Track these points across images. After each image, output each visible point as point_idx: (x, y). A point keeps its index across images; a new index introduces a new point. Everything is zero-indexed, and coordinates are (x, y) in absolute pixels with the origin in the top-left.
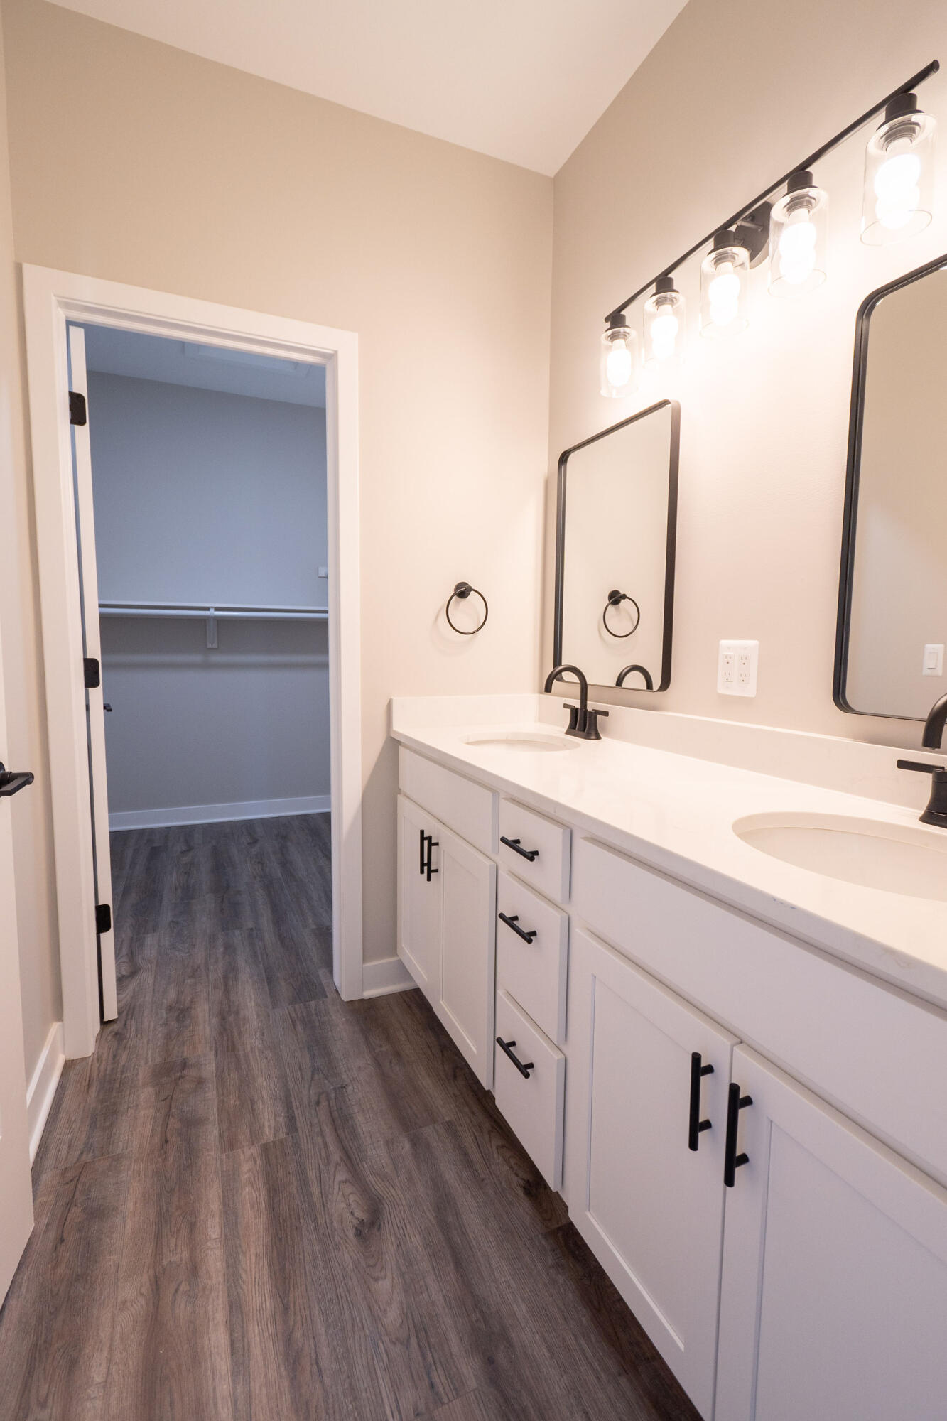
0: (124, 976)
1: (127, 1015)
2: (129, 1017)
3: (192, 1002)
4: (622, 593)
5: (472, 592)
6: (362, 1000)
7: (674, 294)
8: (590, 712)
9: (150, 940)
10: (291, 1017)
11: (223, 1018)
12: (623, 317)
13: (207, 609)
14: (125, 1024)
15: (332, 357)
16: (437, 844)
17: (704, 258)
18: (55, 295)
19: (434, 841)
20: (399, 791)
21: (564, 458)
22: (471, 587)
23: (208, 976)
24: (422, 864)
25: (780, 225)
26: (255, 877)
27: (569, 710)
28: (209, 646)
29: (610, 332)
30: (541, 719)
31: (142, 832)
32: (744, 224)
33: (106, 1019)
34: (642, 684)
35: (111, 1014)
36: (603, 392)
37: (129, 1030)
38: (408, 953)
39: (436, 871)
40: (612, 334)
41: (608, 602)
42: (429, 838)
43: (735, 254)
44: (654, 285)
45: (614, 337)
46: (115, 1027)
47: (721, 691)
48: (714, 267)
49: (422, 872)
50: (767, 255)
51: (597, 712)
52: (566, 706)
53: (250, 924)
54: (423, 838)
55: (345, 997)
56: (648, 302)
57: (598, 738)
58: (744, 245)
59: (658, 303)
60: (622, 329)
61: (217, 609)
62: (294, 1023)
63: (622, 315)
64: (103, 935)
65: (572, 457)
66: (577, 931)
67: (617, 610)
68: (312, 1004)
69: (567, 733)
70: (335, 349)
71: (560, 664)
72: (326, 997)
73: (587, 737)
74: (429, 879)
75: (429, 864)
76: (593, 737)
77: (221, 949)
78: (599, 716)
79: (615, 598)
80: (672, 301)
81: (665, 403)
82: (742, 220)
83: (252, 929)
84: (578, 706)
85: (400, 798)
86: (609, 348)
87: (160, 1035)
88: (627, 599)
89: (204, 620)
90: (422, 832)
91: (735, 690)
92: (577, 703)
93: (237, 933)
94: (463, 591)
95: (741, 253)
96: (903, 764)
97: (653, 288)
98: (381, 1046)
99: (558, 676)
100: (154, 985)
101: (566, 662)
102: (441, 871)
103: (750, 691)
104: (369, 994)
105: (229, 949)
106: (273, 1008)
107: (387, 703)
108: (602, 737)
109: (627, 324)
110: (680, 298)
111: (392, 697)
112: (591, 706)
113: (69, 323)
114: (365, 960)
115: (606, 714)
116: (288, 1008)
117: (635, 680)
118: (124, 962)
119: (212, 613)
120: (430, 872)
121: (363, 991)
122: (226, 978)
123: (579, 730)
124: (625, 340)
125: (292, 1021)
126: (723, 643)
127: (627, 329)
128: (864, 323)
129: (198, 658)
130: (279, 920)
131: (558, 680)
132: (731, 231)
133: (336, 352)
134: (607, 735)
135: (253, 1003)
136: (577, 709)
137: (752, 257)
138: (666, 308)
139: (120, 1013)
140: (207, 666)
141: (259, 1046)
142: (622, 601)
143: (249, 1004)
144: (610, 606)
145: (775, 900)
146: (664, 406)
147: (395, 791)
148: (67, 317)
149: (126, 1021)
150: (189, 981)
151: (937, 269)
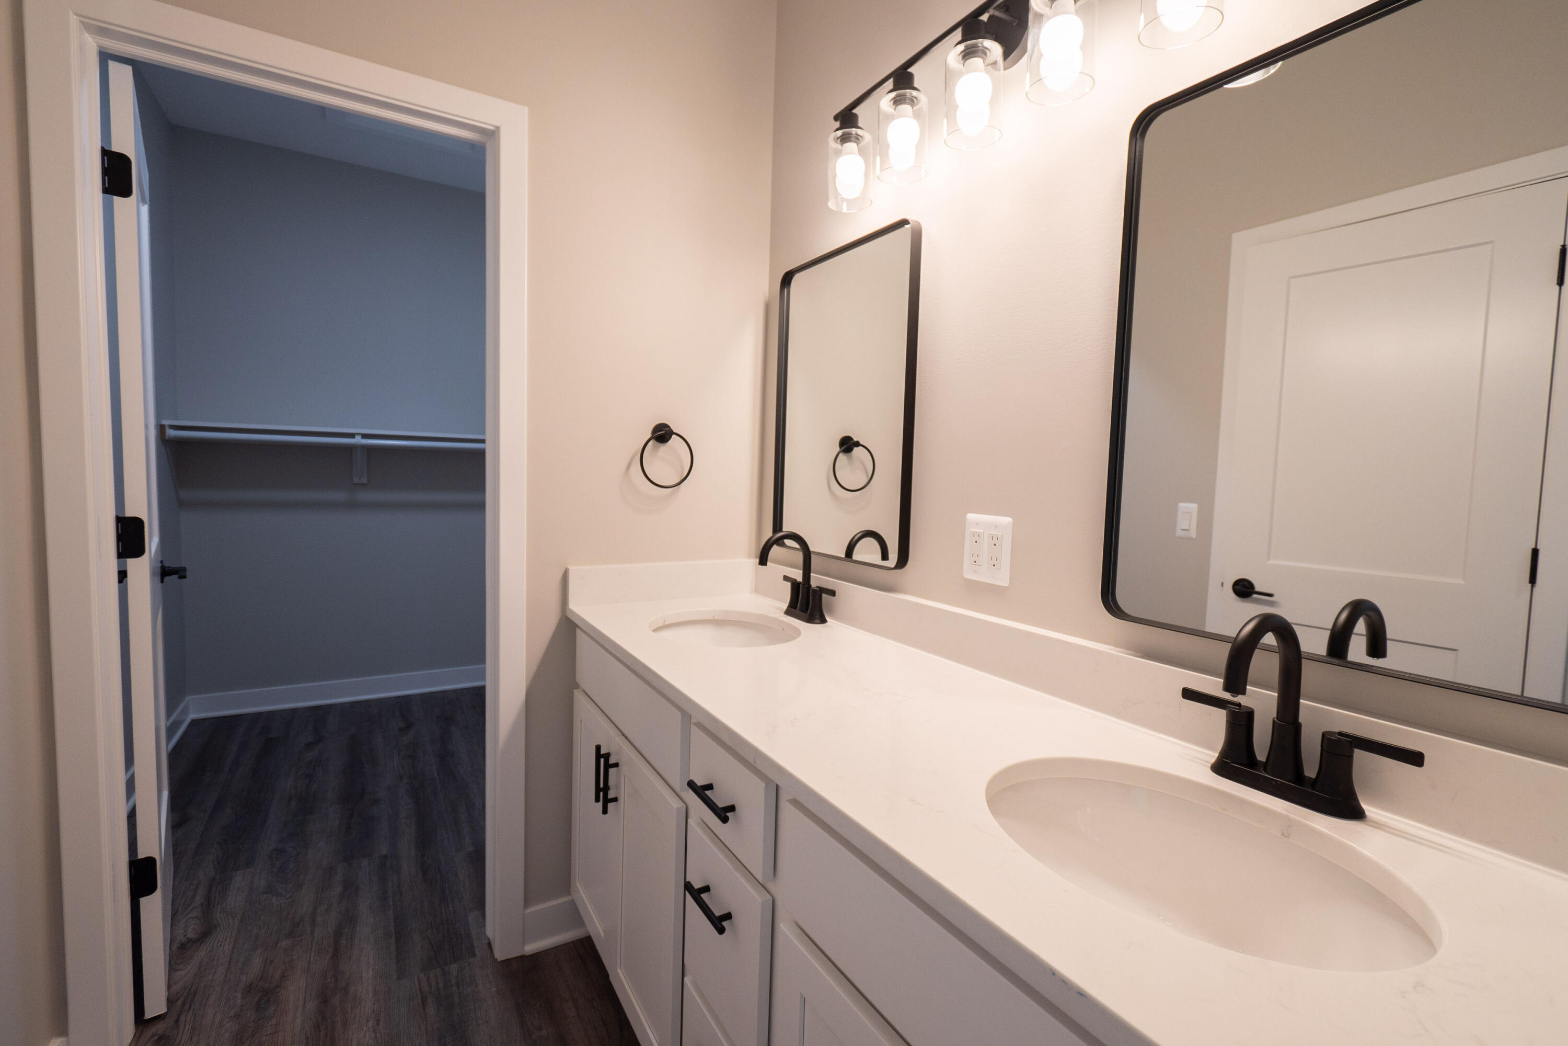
0: (189, 940)
1: (184, 1004)
2: (187, 1007)
3: (283, 976)
4: (855, 439)
5: (674, 436)
6: (522, 958)
7: (914, 93)
8: (814, 590)
9: (240, 880)
10: (421, 992)
11: (324, 1000)
12: (856, 116)
13: (352, 436)
14: (177, 1021)
15: (493, 134)
16: (616, 765)
17: (952, 51)
18: (76, 15)
19: (612, 760)
20: (577, 686)
21: (787, 280)
22: (672, 431)
23: (312, 932)
24: (598, 790)
25: (1040, 16)
26: (401, 778)
27: (789, 584)
28: (356, 480)
29: (840, 133)
30: (757, 590)
31: (258, 716)
32: (997, 13)
33: (148, 1015)
34: (876, 558)
35: (155, 1005)
36: (831, 205)
37: (181, 1030)
38: (583, 894)
39: (615, 800)
40: (842, 136)
41: (838, 449)
42: (607, 756)
43: (987, 48)
44: (891, 80)
45: (844, 139)
46: (159, 1028)
47: (968, 575)
48: (962, 62)
49: (597, 800)
50: (1025, 51)
51: (822, 590)
52: (786, 578)
53: (384, 849)
54: (598, 755)
55: (500, 954)
56: (884, 100)
57: (823, 621)
58: (997, 39)
59: (897, 102)
60: (854, 130)
61: (365, 436)
62: (424, 1001)
63: (854, 113)
64: (144, 901)
65: (797, 278)
66: (784, 928)
67: (850, 459)
68: (454, 968)
69: (787, 612)
70: (498, 124)
71: (781, 530)
72: (474, 955)
73: (810, 620)
74: (605, 811)
75: (606, 788)
76: (818, 621)
77: (339, 890)
78: (824, 596)
79: (848, 445)
80: (913, 101)
81: (904, 222)
82: (995, 8)
83: (385, 857)
84: (800, 579)
85: (577, 694)
86: (838, 153)
87: (227, 1035)
88: (860, 447)
89: (350, 449)
90: (598, 748)
91: (984, 576)
92: (798, 575)
93: (365, 863)
94: (662, 434)
95: (994, 48)
96: (1189, 694)
97: (890, 84)
98: (540, 1029)
99: (780, 542)
100: (232, 952)
101: (787, 527)
102: (621, 801)
103: (1002, 579)
104: (531, 948)
105: (350, 888)
106: (398, 979)
107: (563, 571)
108: (827, 619)
109: (860, 125)
110: (922, 98)
111: (568, 567)
112: (816, 580)
113: (105, 57)
114: (527, 902)
115: (832, 593)
116: (418, 978)
117: (867, 552)
118: (193, 918)
119: (358, 440)
120: (607, 801)
121: (524, 945)
122: (338, 935)
123: (801, 610)
124: (858, 144)
125: (422, 998)
126: (971, 516)
127: (859, 132)
128: (1138, 144)
129: (341, 496)
130: (424, 840)
131: (779, 545)
132: (981, 21)
133: (498, 128)
134: (835, 617)
135: (371, 972)
136: (799, 584)
137: (1006, 55)
138: (906, 108)
139: (170, 1002)
140: (352, 506)
141: (371, 1042)
142: (855, 449)
143: (364, 974)
144: (841, 455)
145: (1054, 974)
146: (903, 226)
147: (570, 685)
148: (100, 47)
149: (179, 1016)
150: (284, 944)
151: (1221, 86)
